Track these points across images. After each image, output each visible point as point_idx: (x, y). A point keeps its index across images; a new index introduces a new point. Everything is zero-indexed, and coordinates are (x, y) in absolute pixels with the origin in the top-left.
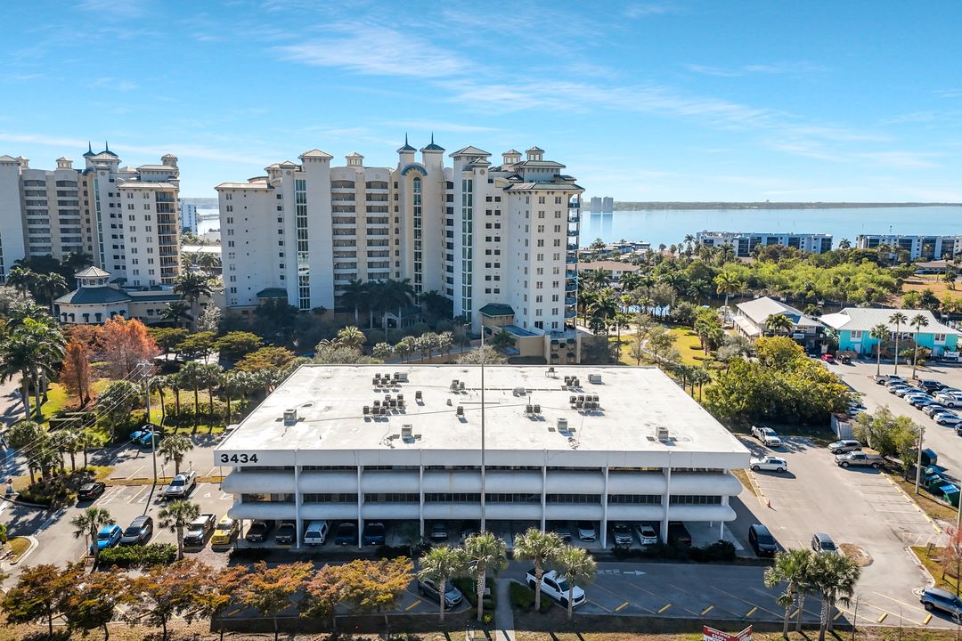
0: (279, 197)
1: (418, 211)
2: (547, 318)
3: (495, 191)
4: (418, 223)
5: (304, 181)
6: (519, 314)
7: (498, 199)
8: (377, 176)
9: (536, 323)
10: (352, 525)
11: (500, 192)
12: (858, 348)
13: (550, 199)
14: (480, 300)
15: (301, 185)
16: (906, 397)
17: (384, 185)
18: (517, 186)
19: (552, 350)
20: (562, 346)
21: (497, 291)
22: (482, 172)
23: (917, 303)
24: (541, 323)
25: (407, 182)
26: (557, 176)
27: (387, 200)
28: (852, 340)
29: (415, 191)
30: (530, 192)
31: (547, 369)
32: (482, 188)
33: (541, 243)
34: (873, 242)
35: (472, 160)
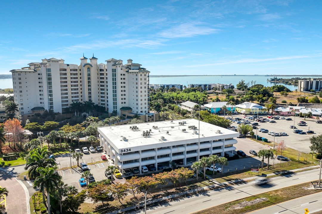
0: (39, 74)
1: (89, 78)
2: (144, 110)
3: (123, 72)
4: (89, 82)
5: (50, 69)
6: (133, 109)
7: (124, 75)
8: (74, 67)
9: (141, 111)
10: (153, 166)
11: (125, 73)
12: (215, 112)
13: (143, 75)
14: (120, 106)
15: (49, 70)
16: (235, 122)
17: (76, 70)
18: (130, 71)
19: (148, 119)
20: (150, 117)
21: (125, 103)
22: (119, 67)
23: (215, 101)
24: (142, 111)
25: (85, 69)
26: (140, 68)
27: (77, 75)
28: (214, 110)
29: (88, 72)
30: (138, 73)
31: (171, 121)
32: (119, 71)
33: (141, 88)
34: (193, 86)
35: (115, 63)
